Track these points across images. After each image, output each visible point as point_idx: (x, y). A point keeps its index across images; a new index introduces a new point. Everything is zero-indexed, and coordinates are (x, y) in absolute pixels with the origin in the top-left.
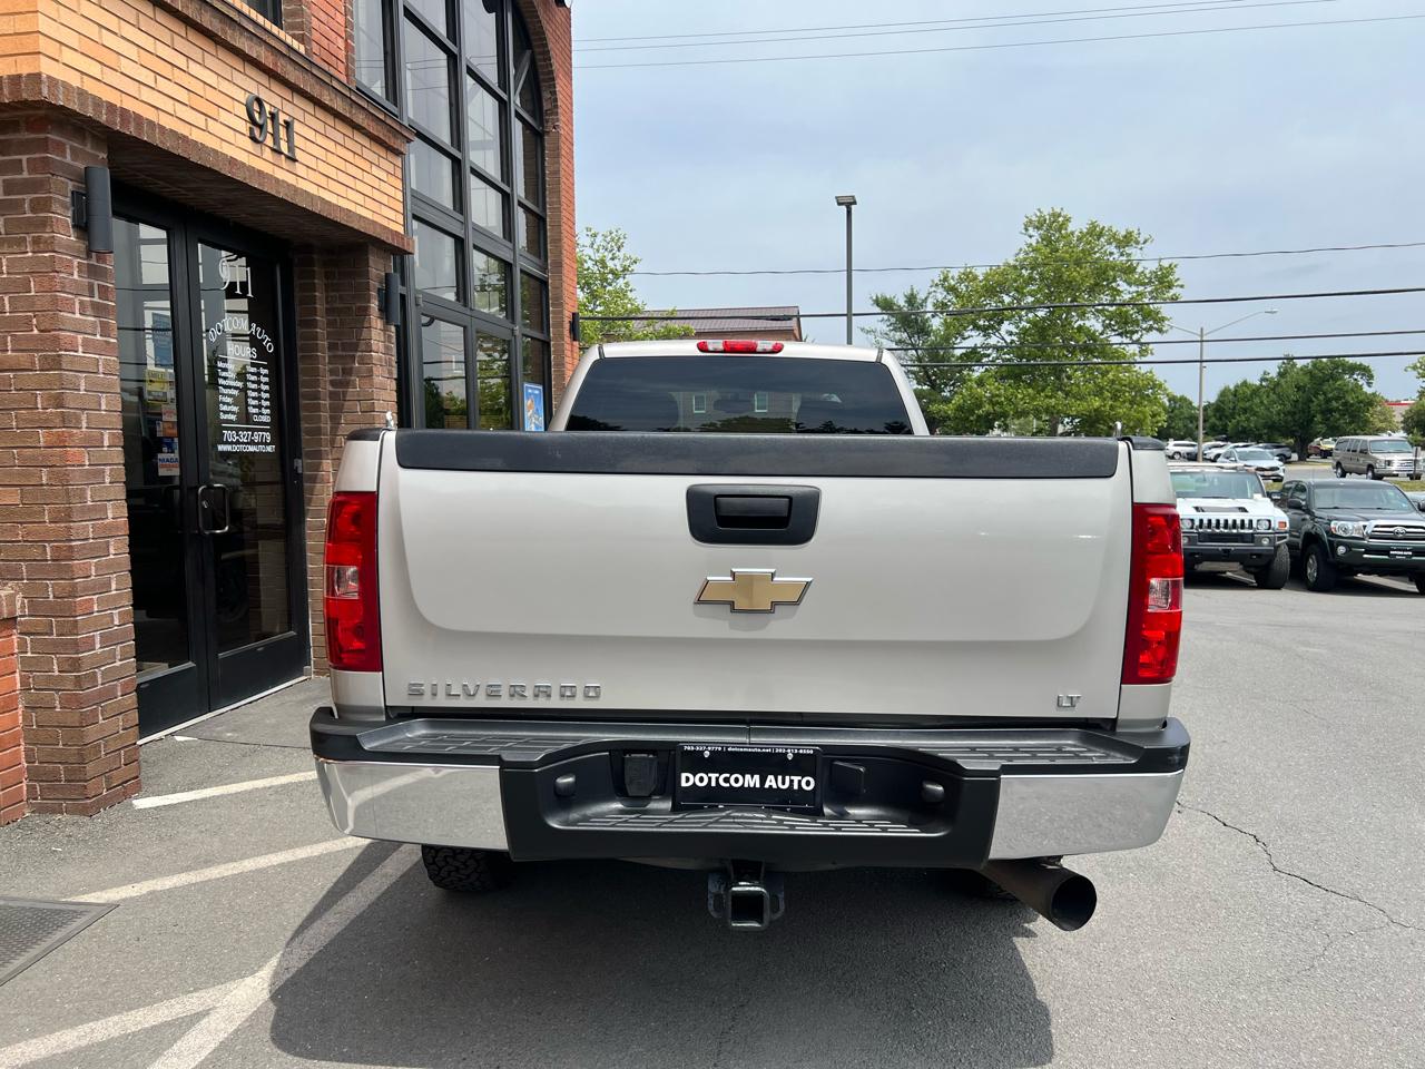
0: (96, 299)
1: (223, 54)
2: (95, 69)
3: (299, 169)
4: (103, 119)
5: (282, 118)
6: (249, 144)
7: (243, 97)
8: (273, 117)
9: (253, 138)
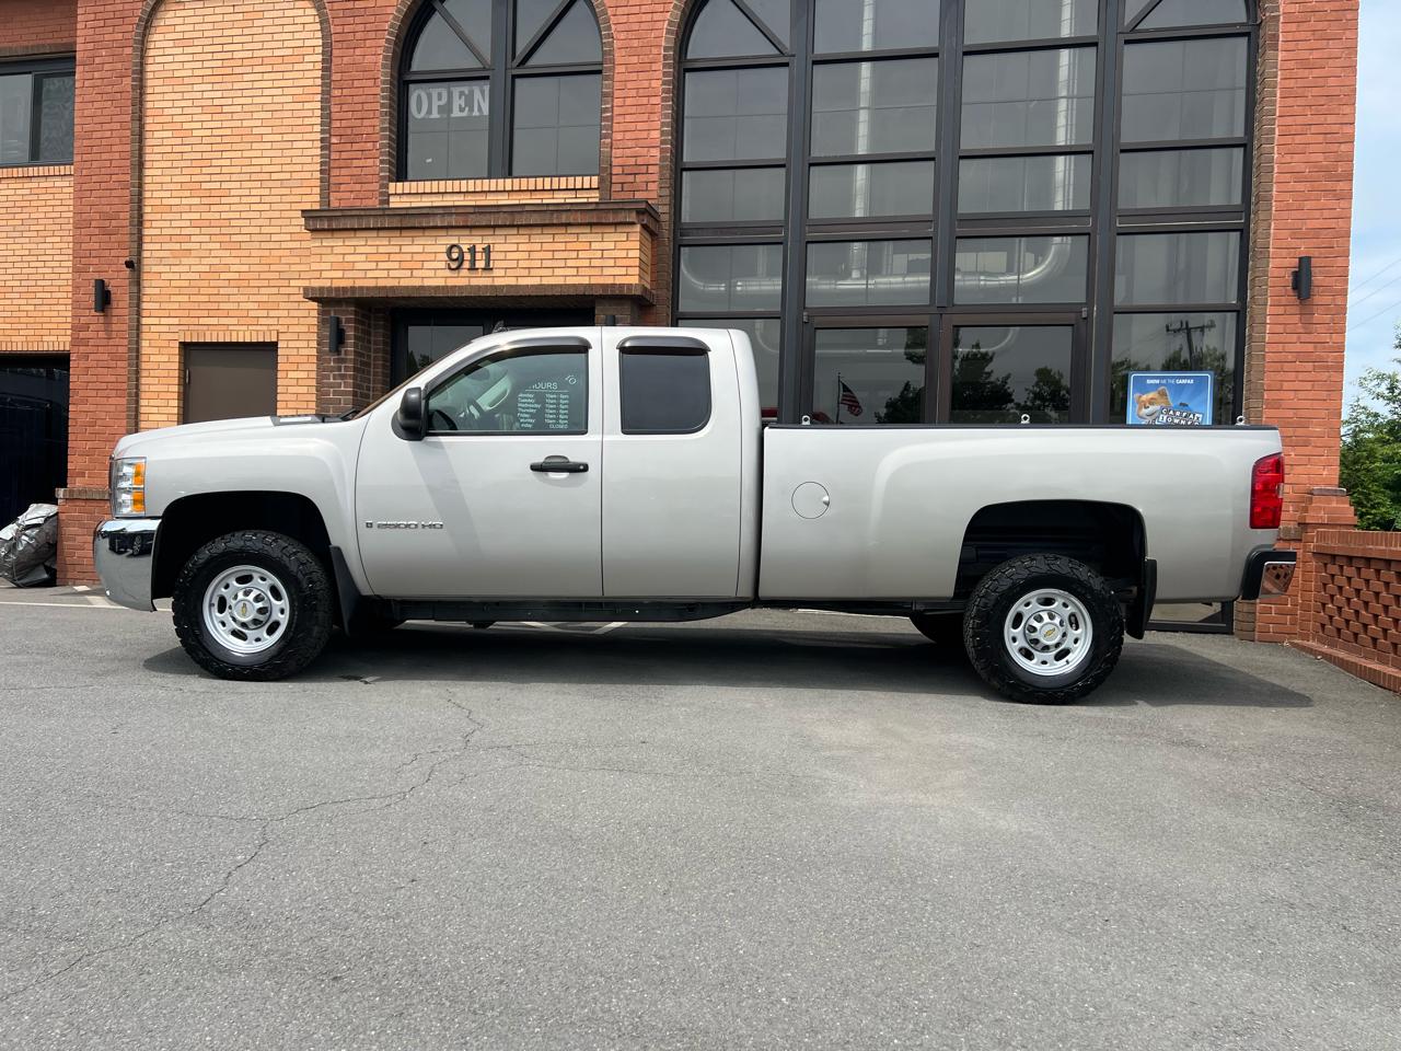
0: (343, 372)
1: (427, 233)
2: (340, 274)
3: (496, 273)
4: (333, 295)
5: (479, 248)
6: (448, 273)
7: (444, 249)
8: (473, 250)
9: (450, 269)
